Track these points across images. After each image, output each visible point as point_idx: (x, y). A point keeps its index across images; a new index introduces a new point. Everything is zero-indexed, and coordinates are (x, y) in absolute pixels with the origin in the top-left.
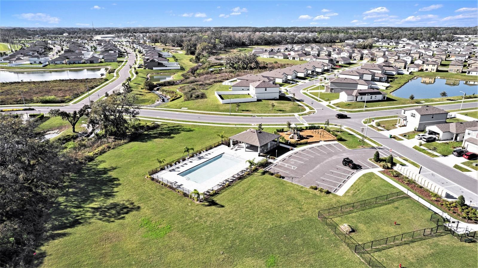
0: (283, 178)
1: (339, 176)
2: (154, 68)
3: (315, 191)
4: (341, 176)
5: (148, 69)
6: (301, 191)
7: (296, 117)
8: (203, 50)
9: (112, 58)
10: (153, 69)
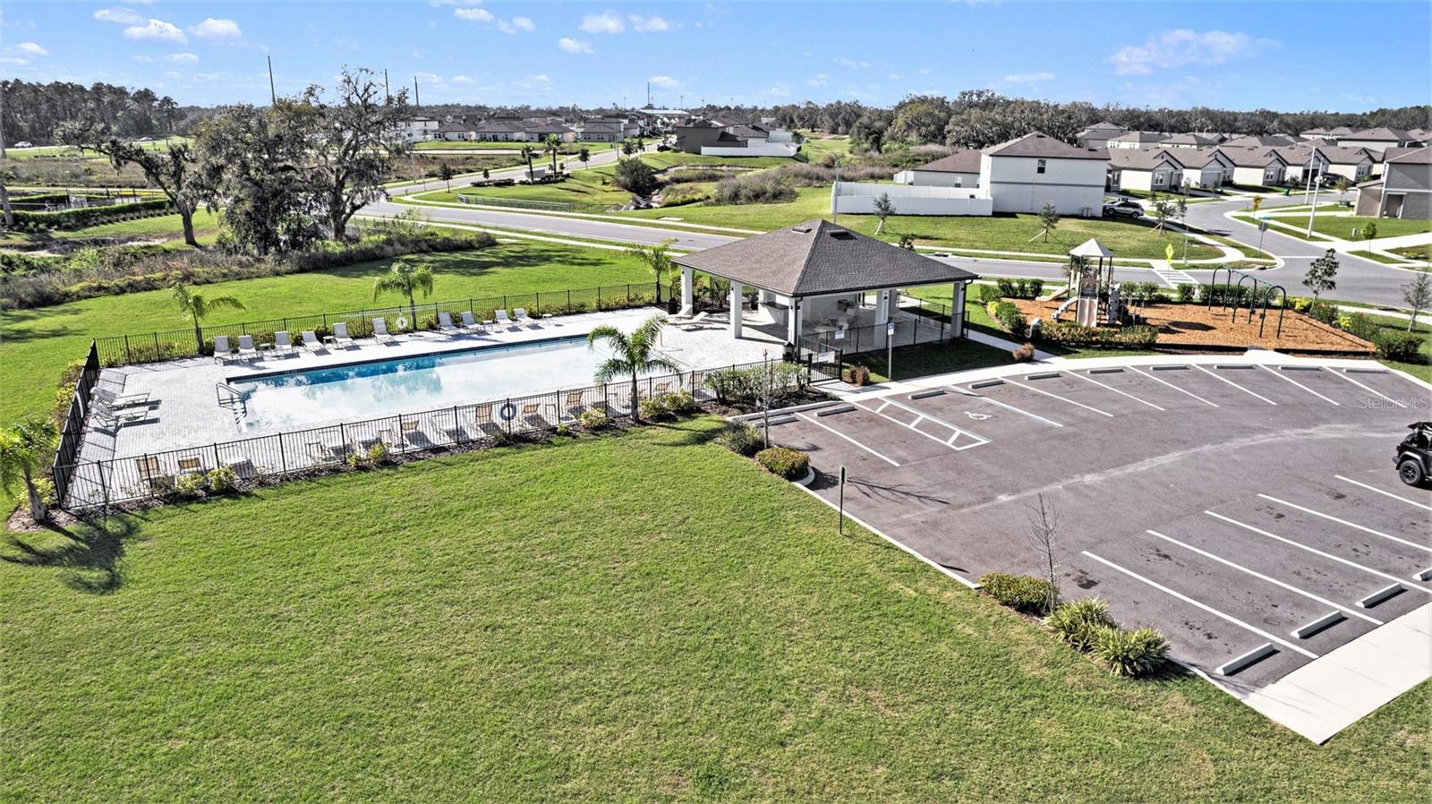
0: (821, 482)
1: (1337, 548)
2: (705, 151)
3: (1021, 628)
4: (1358, 546)
5: (687, 152)
6: (880, 599)
7: (1154, 270)
8: (909, 127)
9: (607, 130)
10: (700, 154)
